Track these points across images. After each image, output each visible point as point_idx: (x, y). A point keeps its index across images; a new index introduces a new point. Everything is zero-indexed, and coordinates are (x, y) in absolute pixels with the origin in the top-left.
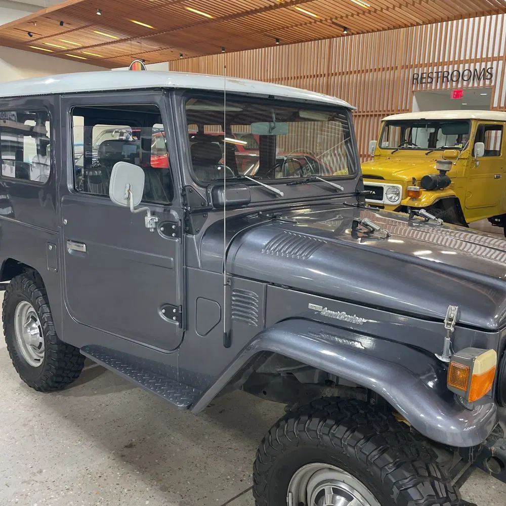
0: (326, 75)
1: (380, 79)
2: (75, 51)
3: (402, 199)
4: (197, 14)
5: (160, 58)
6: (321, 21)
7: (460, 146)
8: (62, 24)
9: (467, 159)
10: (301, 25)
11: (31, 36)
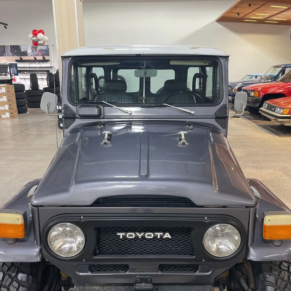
2: (268, 19)
8: (250, 5)
11: (239, 15)
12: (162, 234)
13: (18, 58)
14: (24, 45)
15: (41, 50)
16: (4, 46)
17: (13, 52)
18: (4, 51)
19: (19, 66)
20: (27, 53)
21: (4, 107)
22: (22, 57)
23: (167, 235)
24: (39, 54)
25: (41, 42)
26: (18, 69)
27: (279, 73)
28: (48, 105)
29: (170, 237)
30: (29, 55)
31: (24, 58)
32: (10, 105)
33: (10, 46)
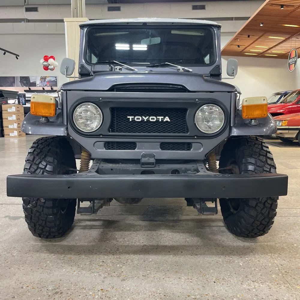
2: (267, 52)
8: (249, 36)
11: (239, 47)
12: (163, 117)
13: (27, 88)
14: (33, 77)
15: (49, 81)
16: (14, 77)
17: (23, 83)
18: (14, 82)
19: (27, 96)
20: (36, 83)
21: (13, 125)
22: (30, 87)
23: (167, 119)
24: (47, 84)
25: (51, 67)
26: (26, 99)
27: (278, 99)
28: (67, 68)
29: (169, 121)
30: (38, 86)
31: (33, 88)
32: (19, 124)
33: (20, 77)
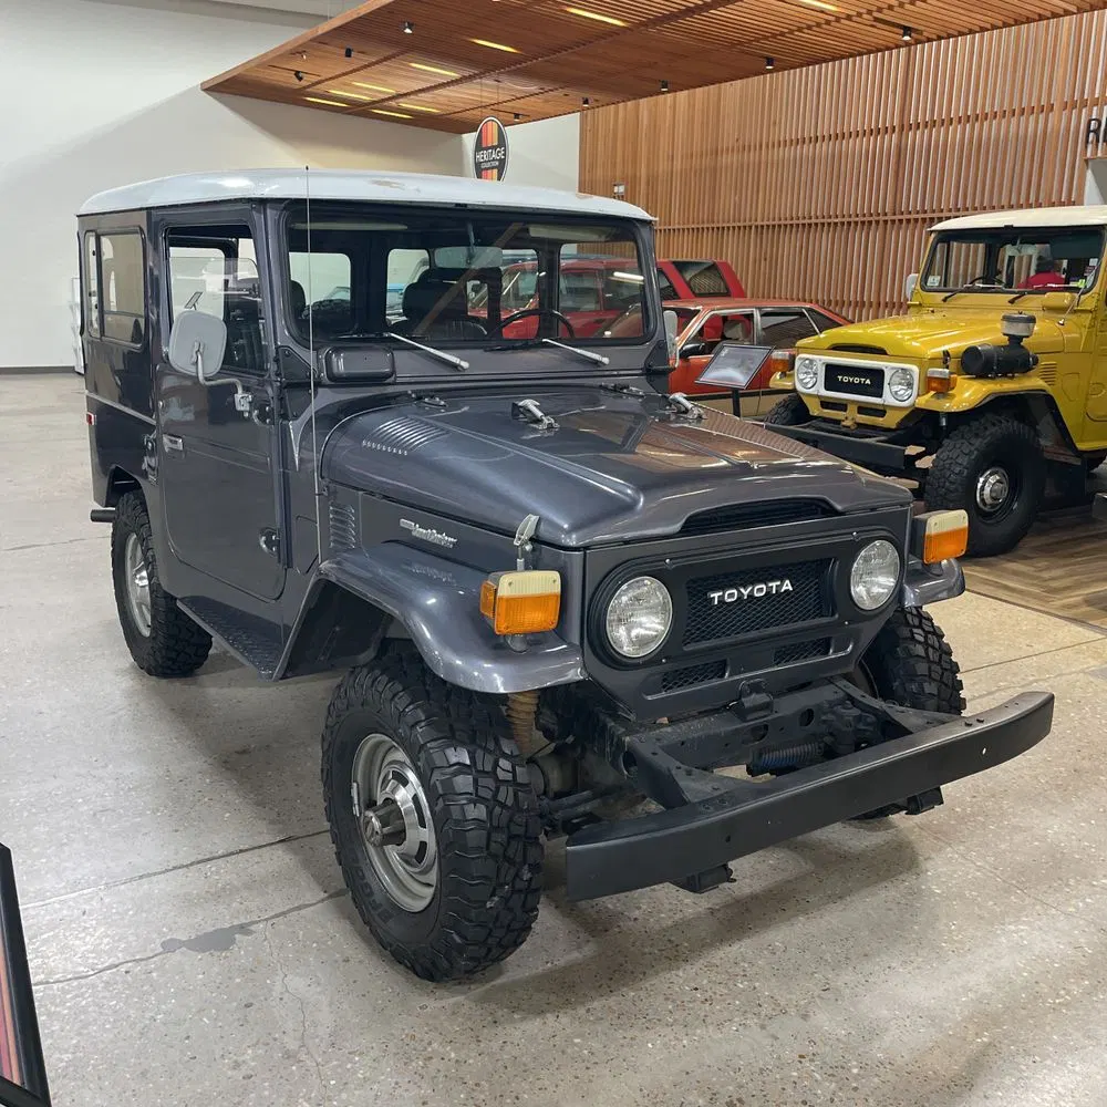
0: (897, 130)
1: (1015, 136)
2: (386, 104)
3: (918, 395)
4: (592, 19)
5: (549, 108)
6: (849, 18)
7: (1080, 284)
8: (348, 54)
9: (1091, 312)
10: (809, 27)
11: (300, 79)
23: (787, 586)
29: (792, 589)
